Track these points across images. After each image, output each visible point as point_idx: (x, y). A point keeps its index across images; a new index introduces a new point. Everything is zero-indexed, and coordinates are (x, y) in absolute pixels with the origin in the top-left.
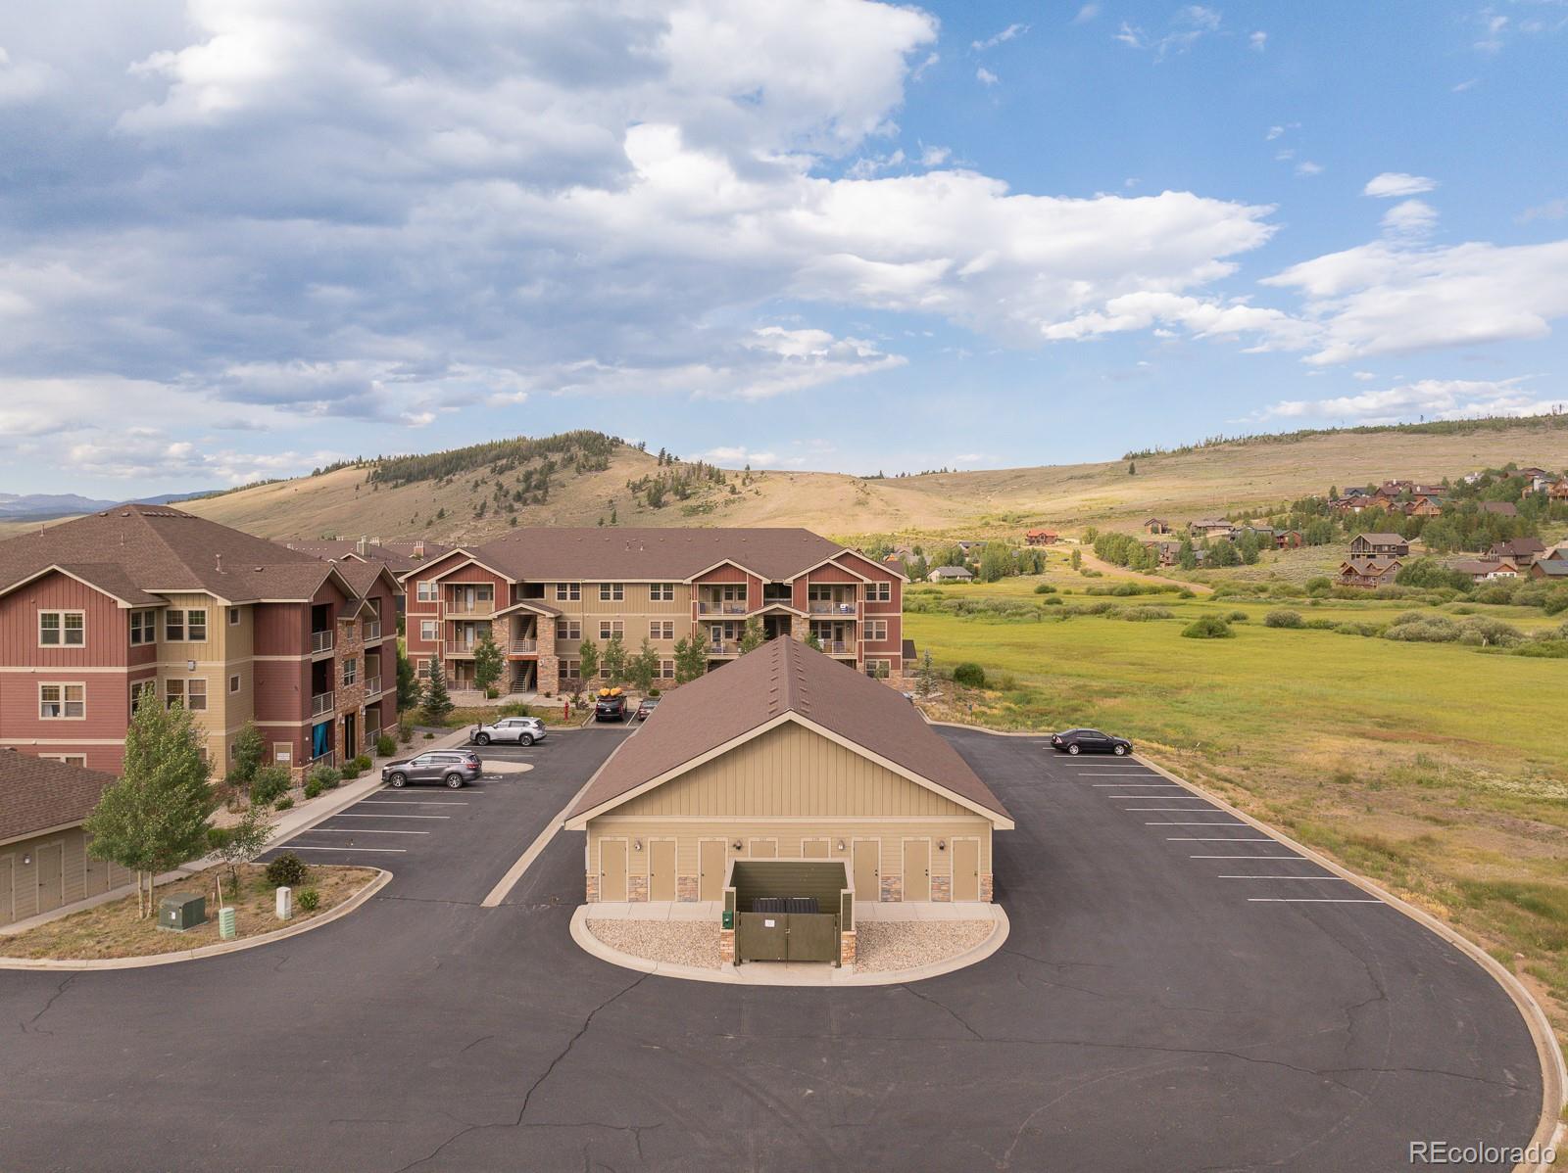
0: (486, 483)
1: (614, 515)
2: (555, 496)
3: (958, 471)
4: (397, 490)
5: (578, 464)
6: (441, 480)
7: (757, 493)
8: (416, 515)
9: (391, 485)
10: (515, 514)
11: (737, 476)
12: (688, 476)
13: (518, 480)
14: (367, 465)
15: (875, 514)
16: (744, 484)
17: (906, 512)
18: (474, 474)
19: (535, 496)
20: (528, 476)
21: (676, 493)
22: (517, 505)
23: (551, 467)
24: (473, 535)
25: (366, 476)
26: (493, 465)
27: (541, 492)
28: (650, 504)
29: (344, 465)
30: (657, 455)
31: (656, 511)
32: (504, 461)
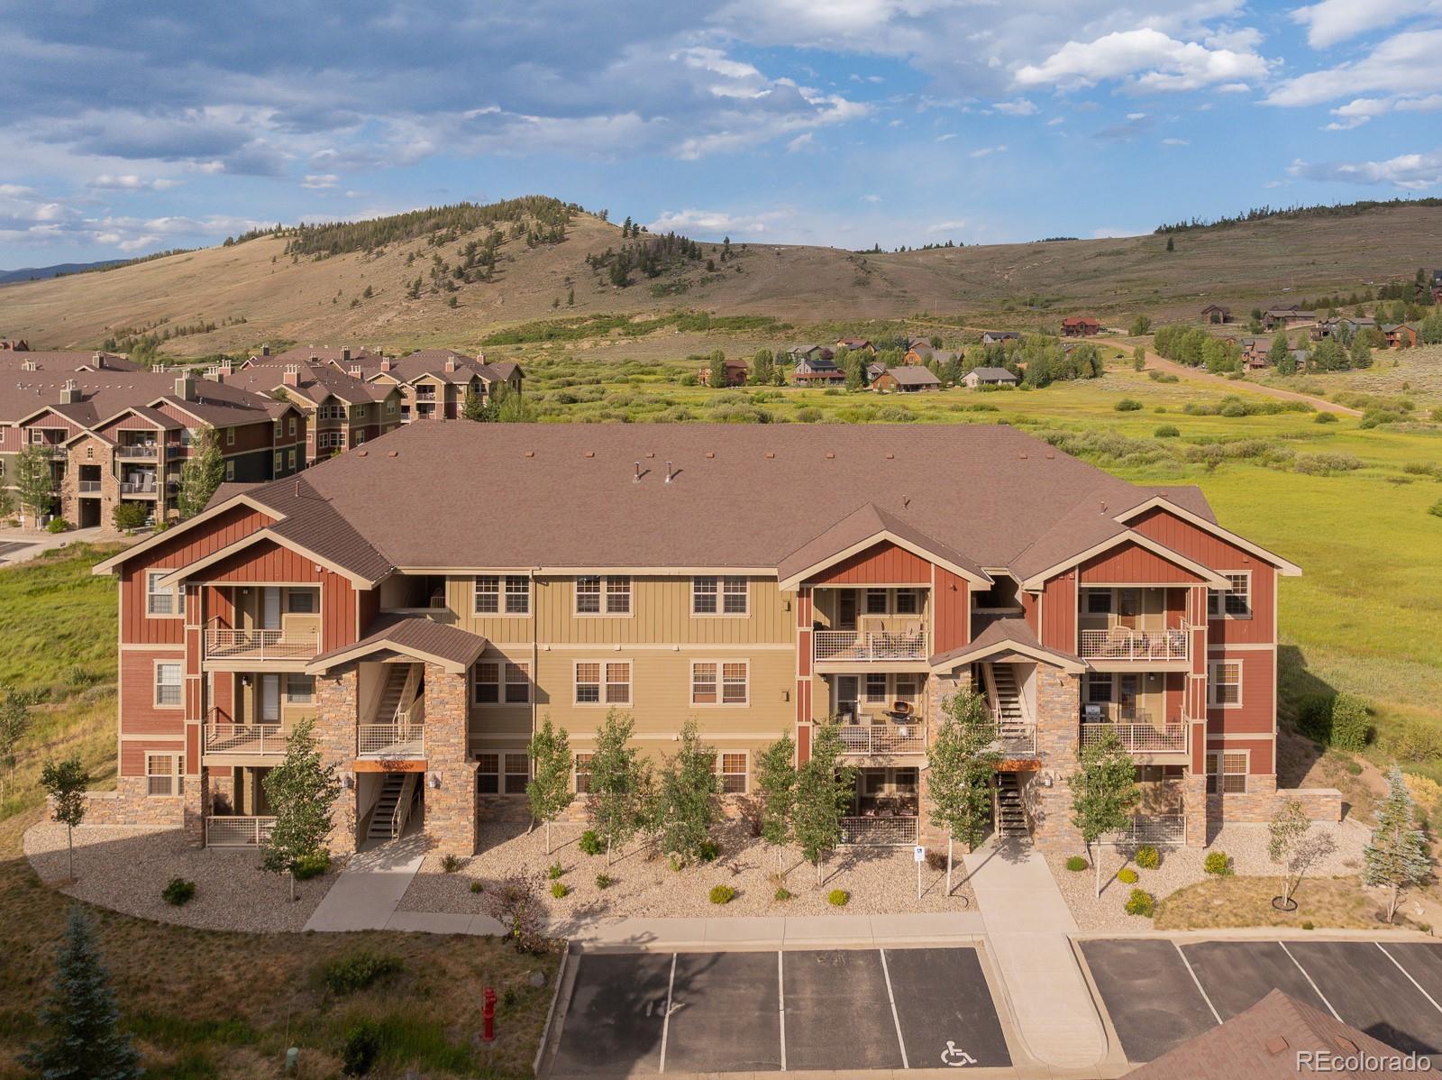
0: (422, 256)
1: (572, 295)
2: (501, 272)
3: (966, 245)
4: (318, 263)
5: (530, 235)
6: (370, 252)
7: (739, 270)
8: (340, 294)
9: (313, 257)
10: (456, 293)
11: (714, 250)
12: (658, 250)
13: (460, 253)
14: (287, 234)
15: (878, 296)
16: (723, 259)
17: (914, 294)
18: (407, 246)
19: (479, 272)
20: (472, 247)
21: (644, 270)
22: (458, 283)
23: (498, 239)
24: (405, 317)
25: (285, 246)
26: (431, 235)
27: (486, 267)
28: (614, 282)
29: (261, 234)
30: (621, 225)
31: (620, 291)
32: (444, 231)
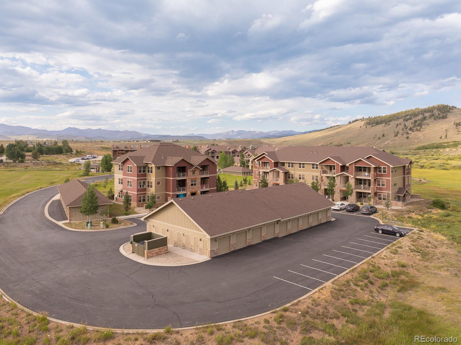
0: (401, 124)
1: (446, 135)
2: (424, 128)
4: (372, 127)
5: (435, 117)
6: (386, 124)
8: (376, 136)
9: (371, 126)
10: (409, 135)
13: (412, 123)
14: (365, 120)
18: (397, 122)
19: (417, 128)
20: (415, 121)
22: (410, 132)
23: (425, 118)
24: (393, 142)
25: (364, 123)
26: (404, 118)
27: (419, 127)
29: (358, 120)
32: (409, 117)
